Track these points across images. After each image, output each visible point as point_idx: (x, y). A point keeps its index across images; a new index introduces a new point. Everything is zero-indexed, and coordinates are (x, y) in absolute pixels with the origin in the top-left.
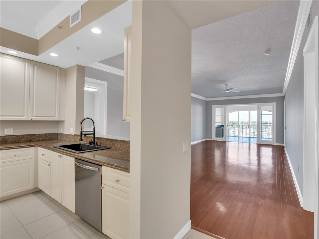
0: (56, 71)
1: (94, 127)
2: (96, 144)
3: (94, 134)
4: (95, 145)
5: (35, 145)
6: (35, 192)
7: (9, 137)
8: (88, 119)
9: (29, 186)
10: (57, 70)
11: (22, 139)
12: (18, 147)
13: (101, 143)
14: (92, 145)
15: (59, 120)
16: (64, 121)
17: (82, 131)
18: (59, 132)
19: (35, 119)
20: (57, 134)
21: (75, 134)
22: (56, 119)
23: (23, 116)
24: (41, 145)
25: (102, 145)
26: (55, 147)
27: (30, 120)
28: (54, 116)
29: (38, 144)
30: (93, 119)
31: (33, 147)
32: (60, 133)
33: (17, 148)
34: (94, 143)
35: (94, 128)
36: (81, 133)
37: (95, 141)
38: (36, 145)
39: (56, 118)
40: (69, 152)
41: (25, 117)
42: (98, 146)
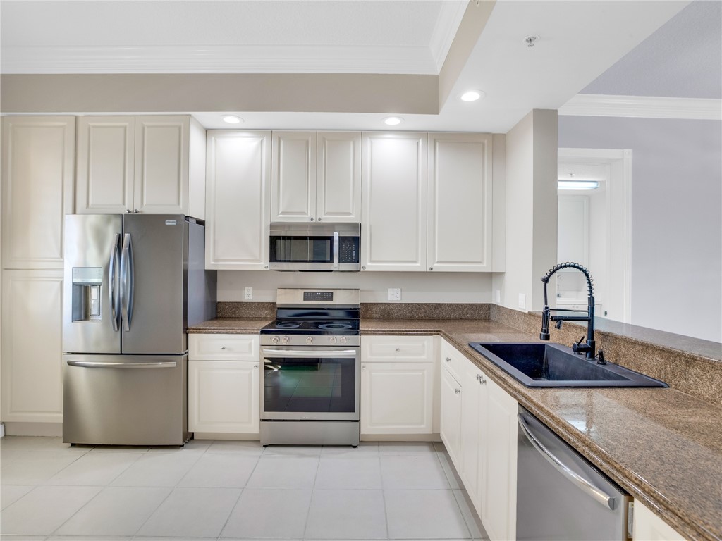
0: (483, 145)
1: (591, 295)
2: (597, 358)
3: (590, 320)
4: (592, 357)
5: (434, 331)
6: (435, 442)
7: (395, 306)
8: (570, 266)
9: (422, 426)
10: (486, 141)
11: (416, 312)
12: (402, 331)
13: (618, 354)
14: (583, 357)
15: (491, 271)
16: (504, 273)
17: (550, 306)
18: (493, 303)
19: (438, 267)
20: (489, 307)
21: (531, 310)
22: (484, 267)
23: (415, 262)
24: (447, 334)
25: (621, 362)
26: (471, 347)
27: (428, 270)
28: (479, 260)
29: (441, 330)
30: (585, 266)
31: (431, 335)
32: (495, 305)
33: (401, 335)
34: (590, 350)
35: (592, 300)
36: (547, 312)
37: (593, 344)
38: (437, 332)
39: (485, 265)
40: (504, 376)
41: (418, 265)
42: (605, 364)
